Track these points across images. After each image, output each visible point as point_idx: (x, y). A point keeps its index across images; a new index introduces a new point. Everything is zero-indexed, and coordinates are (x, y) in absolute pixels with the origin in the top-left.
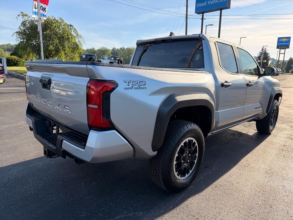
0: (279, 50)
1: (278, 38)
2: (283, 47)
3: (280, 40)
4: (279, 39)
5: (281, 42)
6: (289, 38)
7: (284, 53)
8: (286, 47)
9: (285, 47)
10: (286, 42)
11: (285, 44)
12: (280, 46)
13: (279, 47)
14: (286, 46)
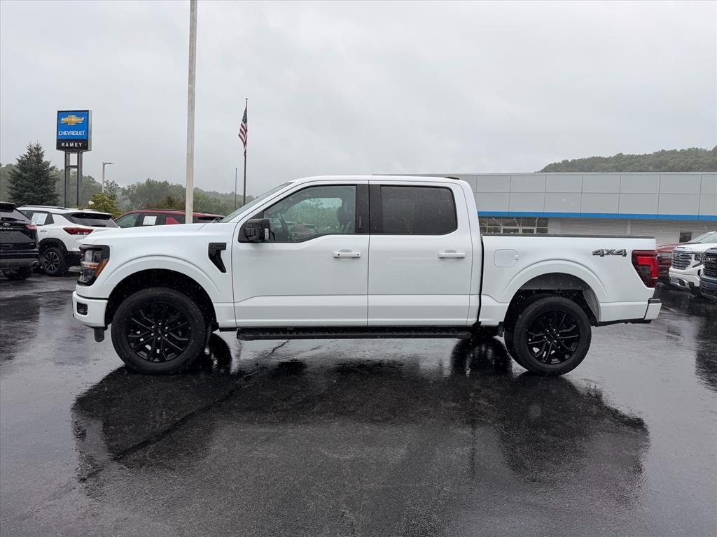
0: (64, 152)
1: (59, 112)
2: (72, 145)
3: (62, 119)
4: (61, 114)
5: (66, 127)
6: (85, 114)
7: (76, 164)
8: (78, 145)
9: (76, 144)
10: (77, 127)
11: (77, 132)
12: (65, 141)
13: (63, 144)
14: (78, 141)
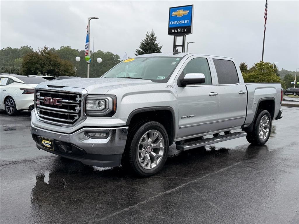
1: (170, 8)
2: (179, 31)
5: (176, 18)
7: (182, 44)
9: (182, 30)
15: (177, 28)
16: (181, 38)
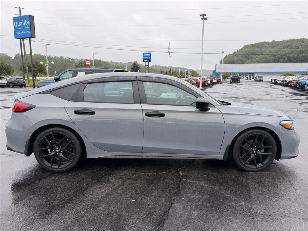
1: (143, 53)
6: (150, 53)
7: (148, 65)
11: (148, 58)
12: (145, 60)
15: (146, 60)
16: (148, 63)
